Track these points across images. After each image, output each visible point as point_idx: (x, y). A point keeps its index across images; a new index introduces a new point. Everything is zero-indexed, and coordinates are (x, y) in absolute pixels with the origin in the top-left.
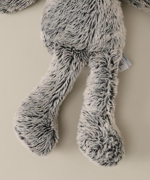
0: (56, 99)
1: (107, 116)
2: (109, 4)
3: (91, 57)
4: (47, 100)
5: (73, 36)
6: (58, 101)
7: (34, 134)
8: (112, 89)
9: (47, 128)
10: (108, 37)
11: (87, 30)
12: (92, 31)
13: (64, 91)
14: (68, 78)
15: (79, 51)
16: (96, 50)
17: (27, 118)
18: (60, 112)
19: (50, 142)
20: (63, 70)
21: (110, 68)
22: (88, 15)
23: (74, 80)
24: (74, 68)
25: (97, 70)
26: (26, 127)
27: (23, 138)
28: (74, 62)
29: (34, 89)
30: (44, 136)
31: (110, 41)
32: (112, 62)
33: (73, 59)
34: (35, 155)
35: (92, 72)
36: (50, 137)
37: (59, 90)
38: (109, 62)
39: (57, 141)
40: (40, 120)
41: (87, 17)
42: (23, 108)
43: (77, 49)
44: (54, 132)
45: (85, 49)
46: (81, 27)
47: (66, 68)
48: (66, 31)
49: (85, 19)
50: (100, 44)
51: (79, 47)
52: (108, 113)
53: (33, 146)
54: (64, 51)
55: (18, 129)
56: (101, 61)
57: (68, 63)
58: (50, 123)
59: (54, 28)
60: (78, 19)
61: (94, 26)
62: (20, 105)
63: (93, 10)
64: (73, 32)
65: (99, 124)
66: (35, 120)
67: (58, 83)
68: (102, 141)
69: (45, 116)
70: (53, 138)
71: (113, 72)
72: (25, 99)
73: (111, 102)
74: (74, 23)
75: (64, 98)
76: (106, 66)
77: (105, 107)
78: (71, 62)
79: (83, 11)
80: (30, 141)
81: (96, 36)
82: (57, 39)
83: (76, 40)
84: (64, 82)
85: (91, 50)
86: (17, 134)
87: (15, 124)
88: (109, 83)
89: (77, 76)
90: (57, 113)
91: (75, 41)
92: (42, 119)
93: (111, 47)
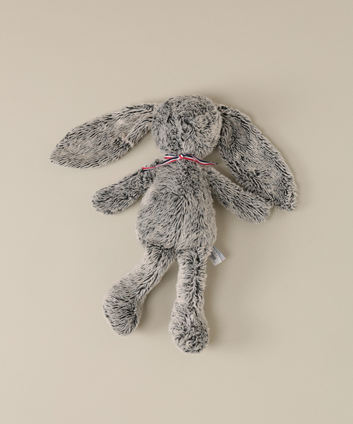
0: (143, 288)
1: (194, 308)
2: (196, 205)
3: (179, 255)
4: (135, 287)
5: (161, 236)
6: (144, 290)
7: (118, 315)
8: (197, 284)
9: (130, 312)
10: (194, 236)
11: (173, 230)
12: (178, 231)
13: (151, 283)
14: (156, 273)
15: (167, 249)
16: (184, 248)
17: (115, 300)
18: (146, 300)
19: (130, 325)
20: (152, 266)
21: (196, 265)
22: (174, 217)
23: (162, 275)
24: (162, 265)
25: (184, 267)
26: (112, 307)
27: (108, 316)
28: (162, 259)
29: (126, 275)
30: (126, 318)
31: (197, 239)
32: (198, 259)
33: (161, 256)
34: (115, 333)
35: (180, 268)
36: (131, 321)
37: (147, 282)
38: (194, 259)
39: (137, 325)
40: (125, 304)
41: (173, 219)
42: (113, 290)
43: (166, 247)
44: (136, 317)
45: (173, 247)
46: (168, 228)
47: (154, 264)
48: (155, 232)
49: (171, 220)
50: (187, 243)
51: (168, 245)
52: (194, 305)
53: (114, 325)
54: (154, 248)
55: (106, 307)
56: (188, 258)
57: (156, 260)
58: (134, 308)
59: (145, 229)
60: (166, 221)
61: (179, 227)
62: (111, 286)
63: (179, 212)
64: (161, 232)
65: (186, 315)
66: (121, 303)
67: (147, 276)
68: (185, 330)
69: (130, 301)
70: (134, 322)
71: (199, 268)
72: (117, 282)
73: (197, 297)
74: (162, 224)
75: (151, 289)
76: (192, 263)
77: (191, 300)
78: (159, 260)
79: (170, 214)
80: (114, 320)
81: (182, 236)
82: (147, 238)
83: (164, 239)
84: (152, 276)
85: (179, 248)
86: (104, 311)
87: (104, 303)
88: (195, 278)
89: (164, 272)
90: (142, 301)
91: (164, 241)
92: (127, 303)
93: (199, 245)
